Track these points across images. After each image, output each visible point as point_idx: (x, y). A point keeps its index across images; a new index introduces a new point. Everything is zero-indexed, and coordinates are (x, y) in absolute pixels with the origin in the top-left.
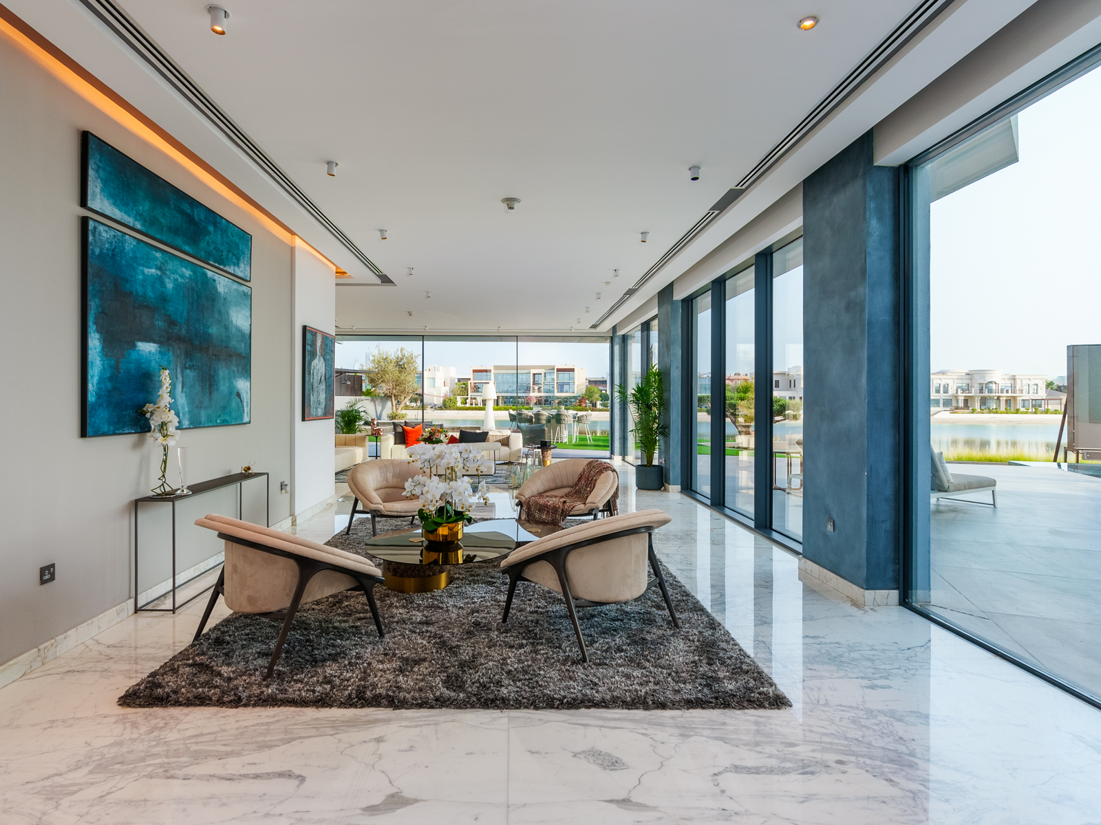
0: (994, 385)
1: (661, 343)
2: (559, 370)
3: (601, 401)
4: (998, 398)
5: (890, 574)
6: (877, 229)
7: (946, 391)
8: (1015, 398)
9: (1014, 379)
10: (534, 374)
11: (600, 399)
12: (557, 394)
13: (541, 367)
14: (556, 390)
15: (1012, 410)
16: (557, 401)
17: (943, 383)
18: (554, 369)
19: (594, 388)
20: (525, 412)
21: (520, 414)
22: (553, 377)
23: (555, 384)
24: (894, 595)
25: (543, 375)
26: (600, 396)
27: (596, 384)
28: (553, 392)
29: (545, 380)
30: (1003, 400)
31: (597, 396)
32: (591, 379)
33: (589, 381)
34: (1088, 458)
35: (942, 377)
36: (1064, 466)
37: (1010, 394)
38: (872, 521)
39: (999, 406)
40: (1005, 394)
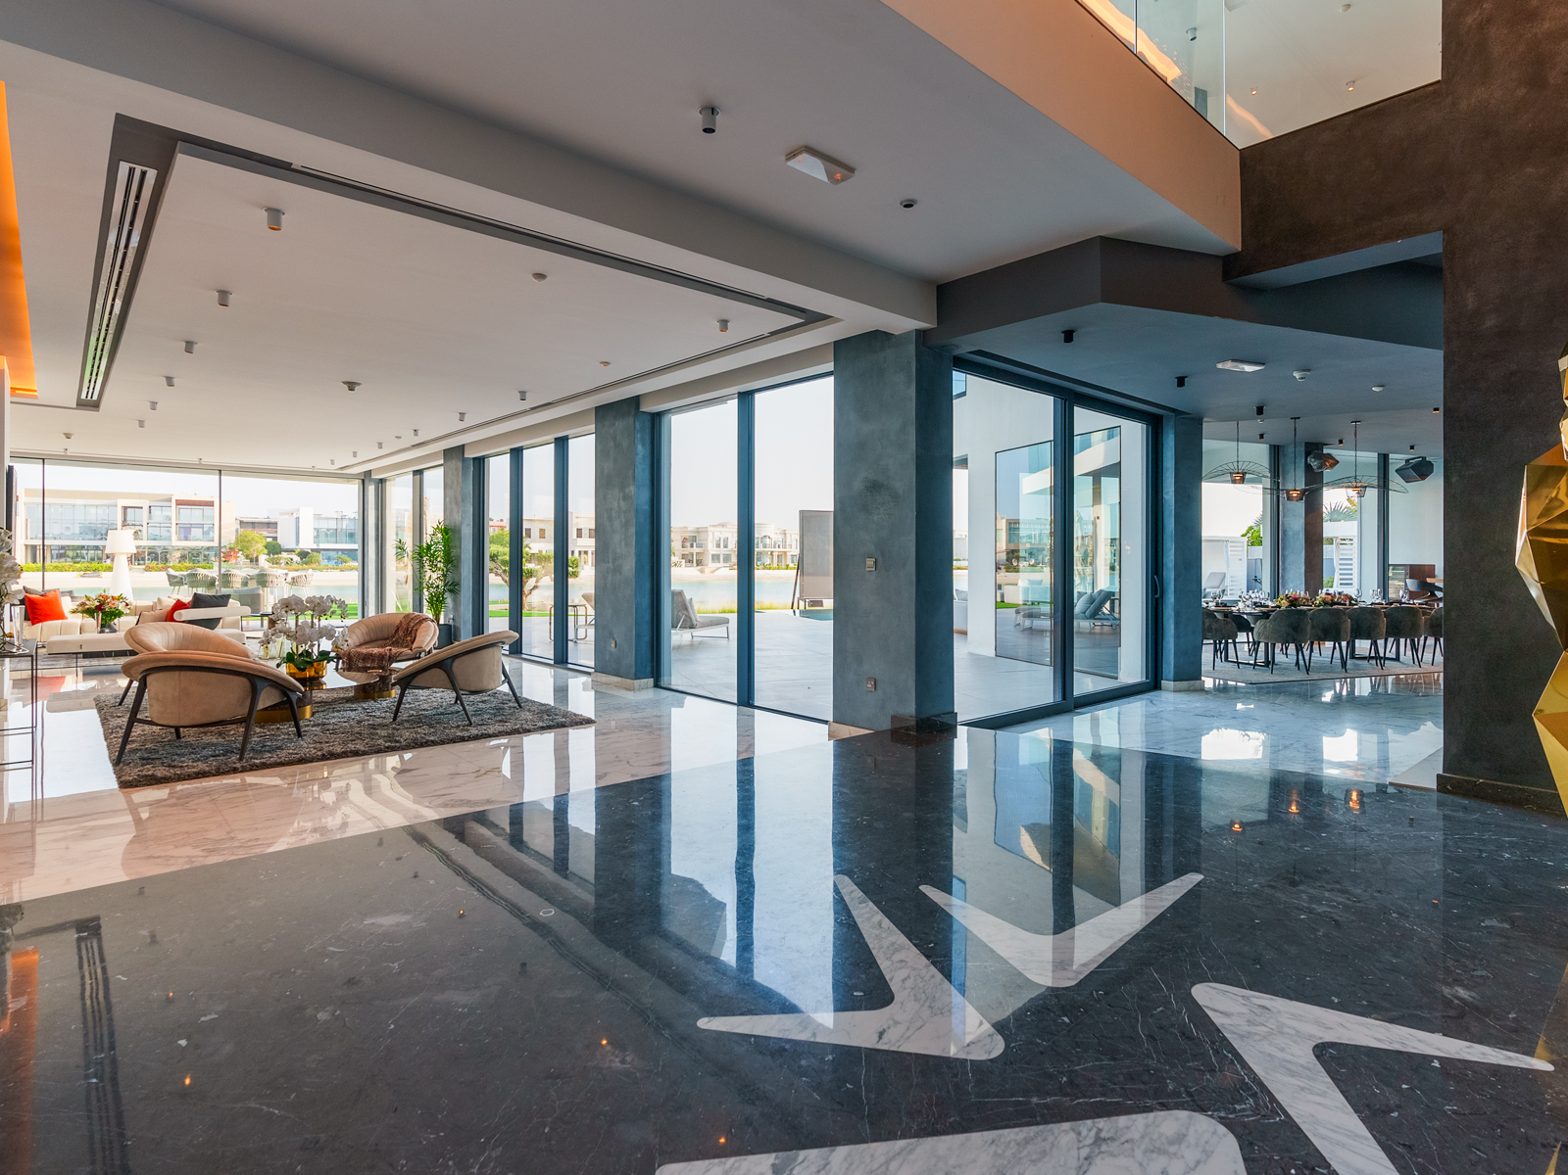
0: (768, 540)
1: (448, 499)
2: (179, 503)
3: (268, 554)
4: (772, 552)
5: (649, 669)
6: (642, 451)
7: (726, 546)
8: (785, 553)
9: (785, 534)
10: (125, 508)
11: (266, 551)
12: (175, 543)
13: (140, 496)
14: (174, 537)
15: (783, 566)
16: (178, 554)
17: (723, 537)
18: (170, 500)
19: (253, 534)
20: (201, 571)
21: (195, 575)
22: (168, 514)
23: (174, 525)
24: (651, 681)
25: (146, 510)
26: (266, 547)
27: (253, 527)
28: (169, 539)
29: (150, 518)
30: (775, 554)
31: (260, 546)
32: (245, 520)
33: (241, 522)
34: (812, 606)
35: (721, 529)
36: (797, 612)
37: (781, 549)
38: (638, 636)
39: (772, 562)
40: (777, 549)
